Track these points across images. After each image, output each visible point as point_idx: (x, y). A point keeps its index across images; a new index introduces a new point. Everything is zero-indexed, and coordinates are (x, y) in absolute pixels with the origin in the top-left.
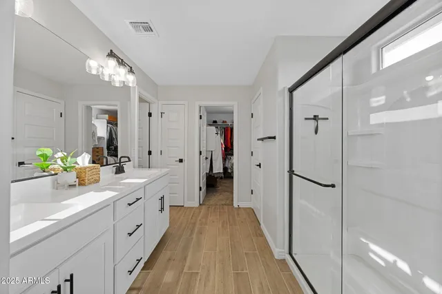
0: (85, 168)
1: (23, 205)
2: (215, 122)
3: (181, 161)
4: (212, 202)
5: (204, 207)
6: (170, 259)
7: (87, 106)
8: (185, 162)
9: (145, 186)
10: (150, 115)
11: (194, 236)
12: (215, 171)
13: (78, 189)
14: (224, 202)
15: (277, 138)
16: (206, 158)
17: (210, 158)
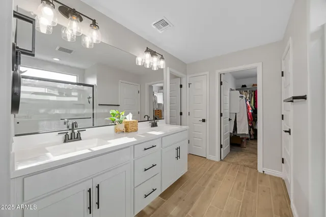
0: (129, 122)
1: (97, 139)
2: (244, 86)
3: (204, 121)
4: (233, 160)
5: (224, 163)
6: (180, 198)
7: (150, 86)
8: (207, 122)
9: (161, 137)
10: (181, 86)
11: (207, 187)
12: (239, 132)
13: (125, 134)
14: (246, 164)
15: (308, 97)
16: (230, 120)
17: (233, 120)
